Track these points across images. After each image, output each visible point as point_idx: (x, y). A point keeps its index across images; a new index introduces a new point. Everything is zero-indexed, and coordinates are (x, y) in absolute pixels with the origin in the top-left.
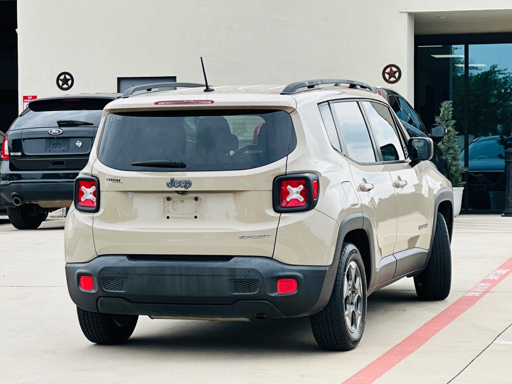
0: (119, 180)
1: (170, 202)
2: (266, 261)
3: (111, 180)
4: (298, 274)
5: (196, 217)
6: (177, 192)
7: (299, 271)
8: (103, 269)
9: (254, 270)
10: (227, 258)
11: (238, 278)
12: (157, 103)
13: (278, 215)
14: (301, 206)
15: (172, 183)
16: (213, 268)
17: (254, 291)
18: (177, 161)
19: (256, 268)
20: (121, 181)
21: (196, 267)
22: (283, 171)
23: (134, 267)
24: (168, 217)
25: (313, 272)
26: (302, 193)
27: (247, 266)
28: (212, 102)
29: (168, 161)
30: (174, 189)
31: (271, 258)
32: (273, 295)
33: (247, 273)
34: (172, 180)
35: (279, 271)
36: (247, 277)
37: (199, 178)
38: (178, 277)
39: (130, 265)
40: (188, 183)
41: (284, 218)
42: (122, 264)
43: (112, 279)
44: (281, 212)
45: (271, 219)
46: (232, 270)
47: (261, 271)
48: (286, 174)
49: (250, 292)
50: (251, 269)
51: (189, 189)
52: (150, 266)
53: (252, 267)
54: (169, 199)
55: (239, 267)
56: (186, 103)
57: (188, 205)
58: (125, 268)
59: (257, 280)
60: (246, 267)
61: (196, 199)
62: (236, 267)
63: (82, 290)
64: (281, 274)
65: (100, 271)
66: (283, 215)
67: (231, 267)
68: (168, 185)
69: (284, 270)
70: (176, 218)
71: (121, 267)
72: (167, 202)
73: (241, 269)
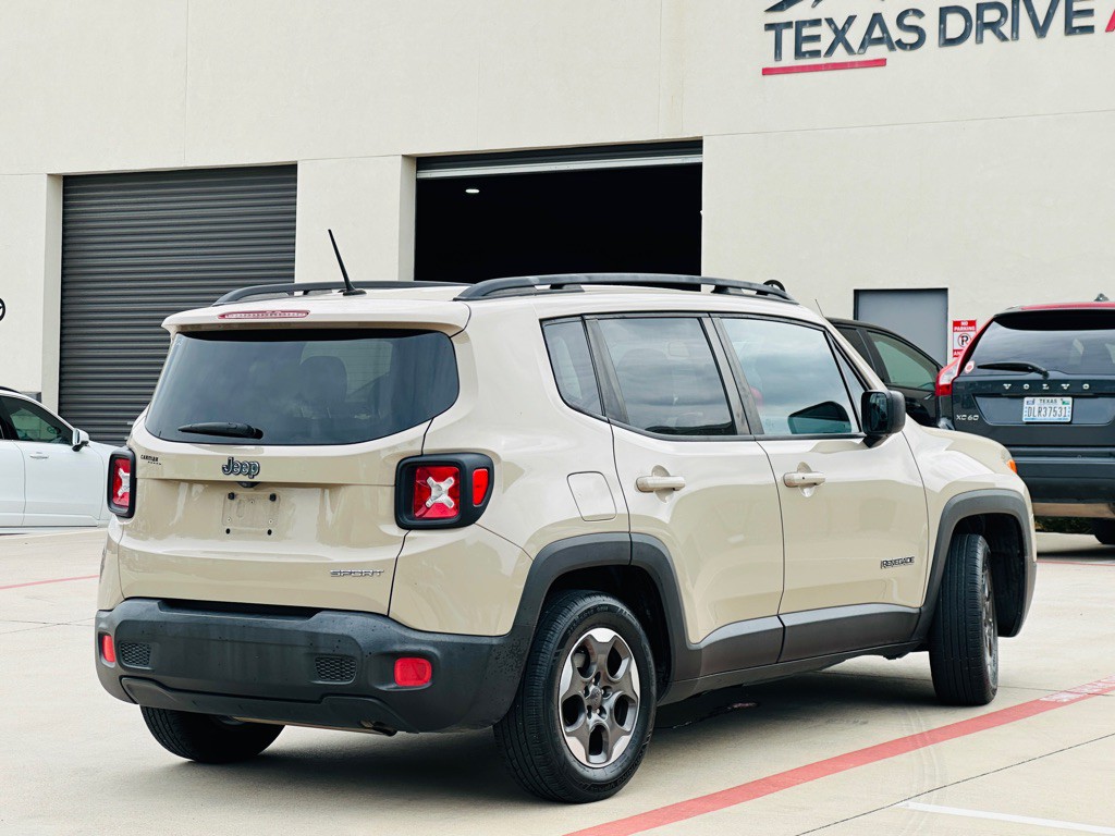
0: (157, 459)
1: (234, 502)
2: (371, 621)
3: (147, 457)
4: (431, 649)
5: (270, 532)
6: (240, 483)
7: (435, 644)
8: (122, 623)
9: (348, 638)
10: (307, 612)
11: (322, 651)
12: (223, 316)
13: (402, 533)
14: (449, 518)
15: (230, 466)
16: (282, 631)
17: (349, 679)
18: (239, 425)
19: (351, 634)
20: (159, 461)
21: (256, 628)
22: (416, 449)
23: (167, 622)
24: (228, 531)
25: (463, 646)
26: (451, 493)
27: (338, 630)
28: (307, 315)
29: (224, 424)
30: (232, 477)
31: (386, 617)
32: (384, 688)
33: (337, 644)
34: (231, 461)
35: (395, 642)
36: (337, 652)
37: (274, 459)
38: (229, 643)
39: (159, 619)
40: (253, 468)
41: (413, 538)
42: (147, 617)
43: (134, 643)
44: (410, 528)
45: (388, 540)
46: (313, 637)
47: (360, 640)
48: (422, 455)
49: (342, 680)
50: (343, 635)
51: (256, 479)
53: (346, 632)
54: (232, 496)
55: (325, 631)
56: (268, 316)
57: (262, 506)
58: (154, 624)
59: (352, 658)
60: (336, 632)
61: (273, 498)
62: (320, 630)
63: (104, 661)
64: (398, 648)
65: (120, 626)
66: (413, 534)
67: (310, 630)
68: (224, 469)
69: (405, 640)
70: (240, 532)
71: (146, 621)
72: (229, 501)
73: (327, 635)
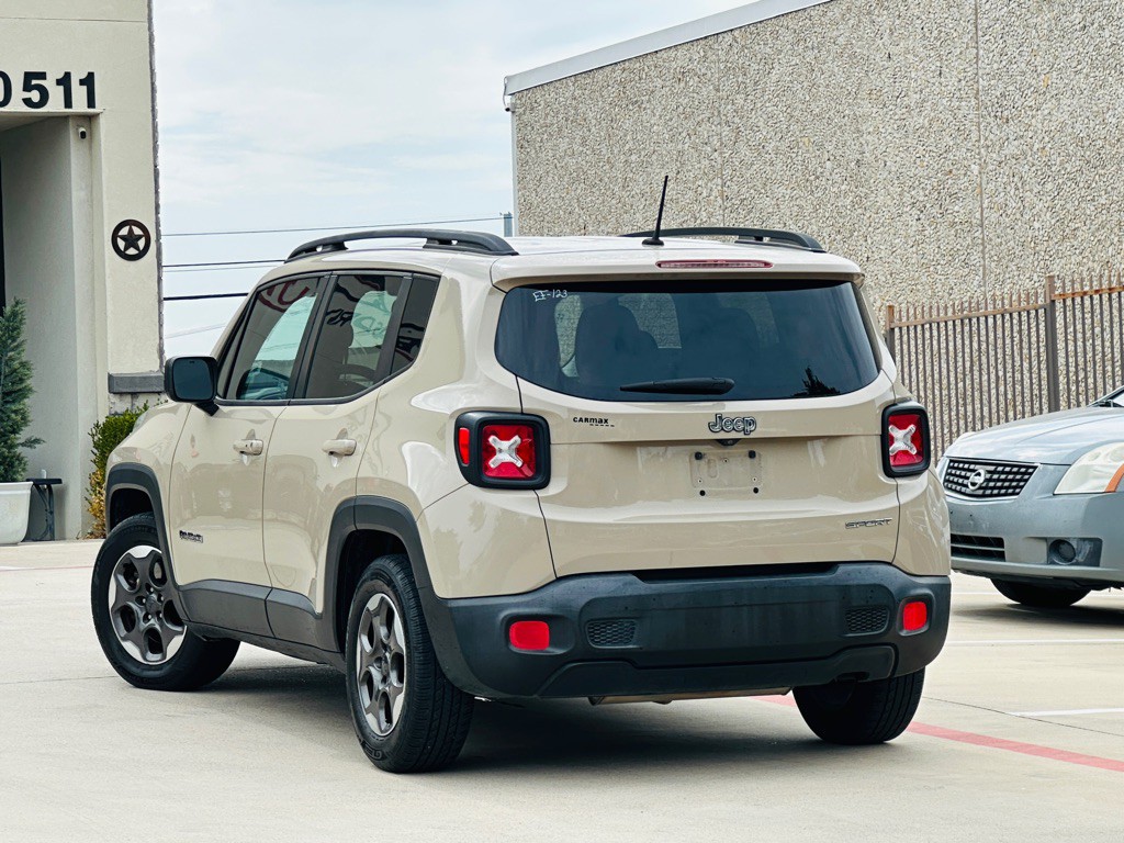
0: (606, 421)
1: (703, 463)
2: (887, 569)
3: (587, 420)
4: (928, 591)
5: (756, 490)
7: (930, 586)
8: (589, 603)
9: (880, 587)
10: (830, 567)
11: (854, 604)
12: (659, 265)
13: (891, 482)
14: (916, 463)
15: (721, 423)
16: (812, 587)
17: (879, 628)
19: (882, 583)
20: (610, 423)
23: (659, 595)
24: (702, 493)
26: (913, 439)
27: (868, 580)
28: (767, 264)
30: (720, 435)
31: (890, 564)
32: (902, 634)
33: (870, 595)
34: (720, 418)
36: (870, 602)
38: (745, 608)
39: (649, 592)
40: (750, 424)
41: (902, 486)
42: (629, 591)
43: (609, 621)
44: (893, 476)
46: (845, 590)
47: (892, 589)
48: (894, 404)
49: (873, 630)
50: (875, 585)
51: (752, 435)
52: (692, 590)
53: (878, 581)
54: (699, 456)
55: (856, 582)
56: (721, 265)
57: (738, 466)
58: (639, 597)
59: (884, 607)
60: (866, 583)
61: (752, 455)
62: (851, 582)
63: (514, 649)
65: (584, 606)
66: (901, 481)
67: (841, 583)
68: (711, 427)
70: (717, 494)
71: (630, 596)
72: (696, 462)
73: (858, 586)
